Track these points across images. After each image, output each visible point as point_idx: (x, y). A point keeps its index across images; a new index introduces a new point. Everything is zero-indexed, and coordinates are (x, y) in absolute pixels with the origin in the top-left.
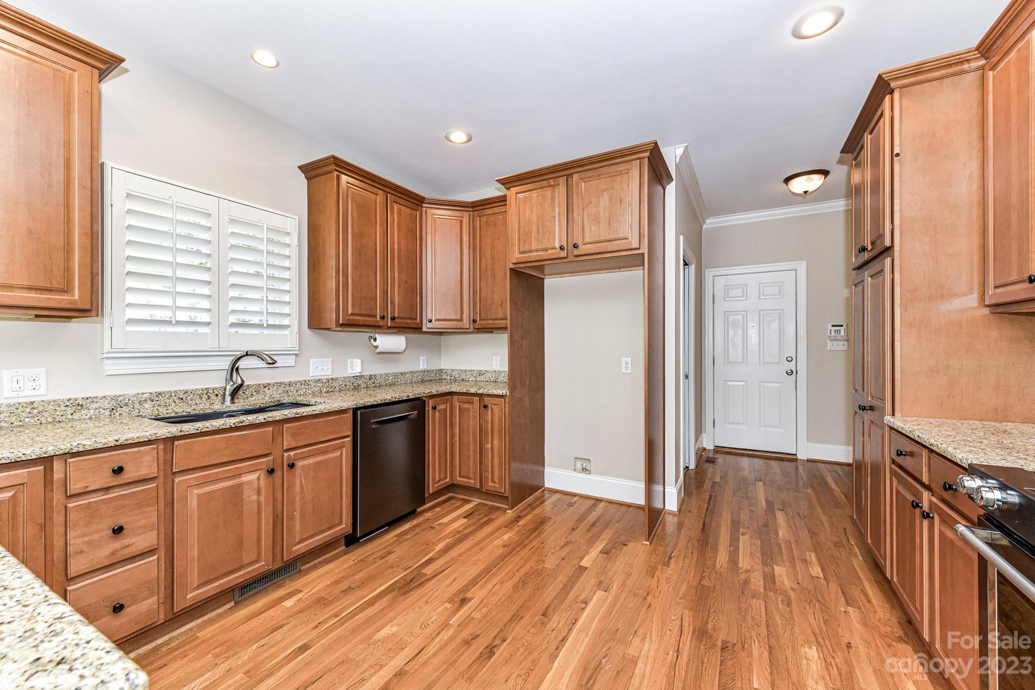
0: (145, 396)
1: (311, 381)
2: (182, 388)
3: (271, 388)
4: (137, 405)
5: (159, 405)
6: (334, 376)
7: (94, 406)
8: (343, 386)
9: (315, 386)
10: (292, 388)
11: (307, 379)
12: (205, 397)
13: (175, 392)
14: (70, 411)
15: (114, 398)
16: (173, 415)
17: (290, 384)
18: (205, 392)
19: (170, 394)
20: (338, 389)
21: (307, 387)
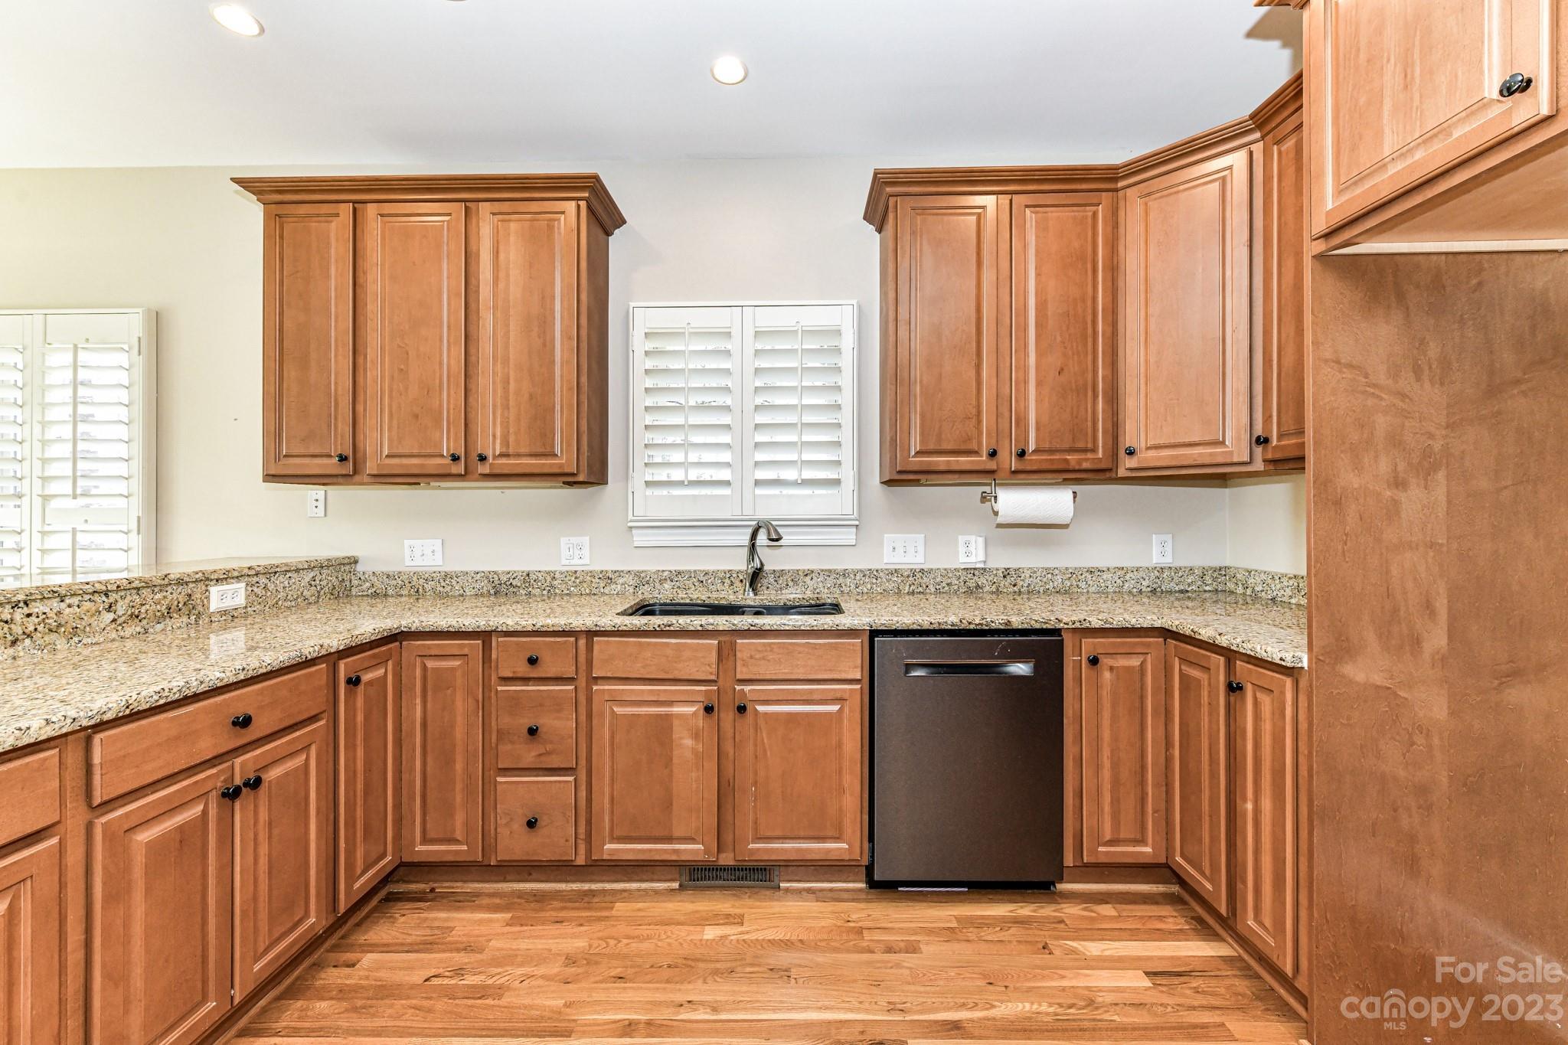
0: (666, 574)
1: (882, 570)
2: (702, 568)
3: (815, 578)
4: (657, 585)
5: (679, 587)
6: (925, 567)
7: (621, 581)
8: (944, 584)
9: (888, 580)
10: (848, 580)
11: (874, 567)
12: (727, 581)
13: (695, 571)
14: (602, 585)
15: (638, 574)
16: (688, 601)
17: (845, 574)
18: (728, 575)
19: (691, 574)
20: (933, 590)
21: (874, 581)
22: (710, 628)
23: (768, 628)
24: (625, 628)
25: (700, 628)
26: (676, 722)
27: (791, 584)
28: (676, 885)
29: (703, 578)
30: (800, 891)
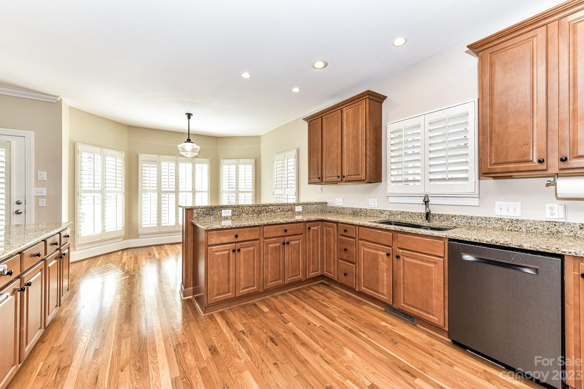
0: (399, 212)
1: (492, 218)
2: (411, 211)
3: (457, 219)
4: (396, 216)
5: (403, 217)
6: (520, 219)
7: (385, 213)
8: (532, 228)
9: (496, 223)
10: (473, 221)
11: (487, 216)
12: (420, 216)
13: (408, 212)
14: (380, 214)
15: (390, 211)
17: (472, 218)
18: (420, 214)
19: (407, 213)
20: (525, 230)
21: (488, 222)
22: (389, 228)
23: (407, 231)
24: (366, 225)
25: (386, 228)
26: (379, 256)
27: (446, 220)
28: (384, 309)
29: (411, 215)
30: (423, 330)
